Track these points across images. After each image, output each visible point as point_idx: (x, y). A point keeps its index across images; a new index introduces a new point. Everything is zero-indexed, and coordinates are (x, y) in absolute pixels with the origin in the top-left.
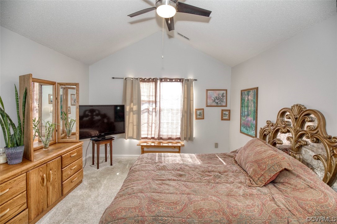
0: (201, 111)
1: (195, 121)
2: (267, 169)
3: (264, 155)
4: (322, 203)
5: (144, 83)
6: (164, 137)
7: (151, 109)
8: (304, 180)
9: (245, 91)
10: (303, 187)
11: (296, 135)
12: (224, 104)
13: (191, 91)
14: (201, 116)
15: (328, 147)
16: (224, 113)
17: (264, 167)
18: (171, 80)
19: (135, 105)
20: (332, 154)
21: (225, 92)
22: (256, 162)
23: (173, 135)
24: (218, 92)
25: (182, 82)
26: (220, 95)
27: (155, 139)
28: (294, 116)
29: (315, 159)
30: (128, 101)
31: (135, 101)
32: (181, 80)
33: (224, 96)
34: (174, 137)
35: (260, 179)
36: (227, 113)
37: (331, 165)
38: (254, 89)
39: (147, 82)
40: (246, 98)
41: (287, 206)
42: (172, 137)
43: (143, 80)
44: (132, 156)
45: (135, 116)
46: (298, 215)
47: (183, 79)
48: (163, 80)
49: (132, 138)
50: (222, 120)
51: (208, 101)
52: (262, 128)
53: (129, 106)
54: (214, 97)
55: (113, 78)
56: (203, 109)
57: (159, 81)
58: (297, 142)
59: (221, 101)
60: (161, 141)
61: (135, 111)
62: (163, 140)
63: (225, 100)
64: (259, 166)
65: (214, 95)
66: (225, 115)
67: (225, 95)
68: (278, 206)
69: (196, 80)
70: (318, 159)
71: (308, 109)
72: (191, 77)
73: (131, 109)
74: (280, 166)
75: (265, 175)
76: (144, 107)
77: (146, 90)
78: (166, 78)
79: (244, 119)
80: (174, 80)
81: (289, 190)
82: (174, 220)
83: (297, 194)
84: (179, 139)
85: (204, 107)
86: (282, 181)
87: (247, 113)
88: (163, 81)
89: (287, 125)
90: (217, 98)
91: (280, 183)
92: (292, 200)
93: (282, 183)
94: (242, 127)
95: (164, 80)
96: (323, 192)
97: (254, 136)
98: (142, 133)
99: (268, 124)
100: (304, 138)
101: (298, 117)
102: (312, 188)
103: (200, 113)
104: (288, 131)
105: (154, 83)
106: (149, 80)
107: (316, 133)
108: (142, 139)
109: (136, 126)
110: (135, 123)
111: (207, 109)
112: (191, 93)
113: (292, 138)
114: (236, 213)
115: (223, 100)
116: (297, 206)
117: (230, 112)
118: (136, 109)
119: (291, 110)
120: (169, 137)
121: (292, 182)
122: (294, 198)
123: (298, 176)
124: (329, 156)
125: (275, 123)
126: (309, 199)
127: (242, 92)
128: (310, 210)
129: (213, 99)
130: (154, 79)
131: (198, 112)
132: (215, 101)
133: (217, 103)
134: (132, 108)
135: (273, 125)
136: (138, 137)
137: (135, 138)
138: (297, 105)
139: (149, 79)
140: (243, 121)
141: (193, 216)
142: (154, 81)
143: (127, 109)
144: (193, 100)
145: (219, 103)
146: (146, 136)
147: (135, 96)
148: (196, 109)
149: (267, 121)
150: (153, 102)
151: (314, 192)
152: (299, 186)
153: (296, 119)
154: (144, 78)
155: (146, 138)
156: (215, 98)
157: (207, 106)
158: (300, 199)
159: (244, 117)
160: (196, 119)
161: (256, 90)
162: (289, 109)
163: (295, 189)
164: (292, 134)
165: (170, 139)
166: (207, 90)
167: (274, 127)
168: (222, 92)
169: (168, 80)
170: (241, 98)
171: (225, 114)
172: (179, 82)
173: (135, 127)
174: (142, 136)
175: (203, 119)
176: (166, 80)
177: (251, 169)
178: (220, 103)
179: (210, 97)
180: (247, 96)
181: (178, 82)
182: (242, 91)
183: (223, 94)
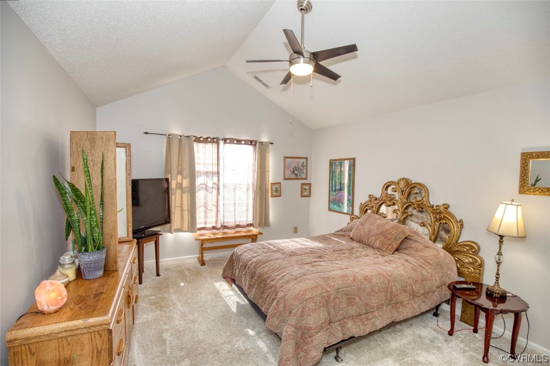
0: (277, 186)
1: (271, 201)
2: (393, 239)
3: (387, 227)
4: (437, 256)
5: (201, 145)
6: (229, 225)
7: (210, 184)
8: (421, 243)
9: (337, 162)
10: (422, 248)
11: (402, 207)
12: (304, 176)
13: (267, 159)
14: (277, 193)
15: (431, 215)
16: (304, 187)
17: (390, 237)
18: (239, 142)
19: (186, 179)
20: (435, 220)
21: (305, 160)
22: (381, 234)
23: (242, 221)
24: (297, 160)
25: (255, 145)
26: (300, 165)
27: (218, 229)
28: (401, 189)
29: (421, 226)
30: (174, 172)
31: (186, 172)
32: (251, 143)
33: (304, 166)
34: (245, 223)
35: (389, 248)
36: (307, 187)
37: (434, 229)
38: (350, 159)
39: (204, 143)
40: (338, 170)
41: (418, 263)
42: (241, 224)
43: (198, 140)
44: (179, 260)
45: (186, 196)
46: (427, 268)
47: (256, 142)
48: (228, 141)
49: (180, 230)
50: (302, 196)
51: (286, 172)
52: (363, 203)
53: (176, 181)
54: (293, 167)
55: (147, 133)
56: (280, 183)
57: (221, 143)
58: (403, 213)
59: (301, 172)
60: (226, 230)
61: (186, 187)
62: (229, 229)
63: (305, 172)
64: (385, 237)
65: (293, 163)
66: (305, 191)
67: (305, 164)
68: (412, 264)
69: (272, 143)
70: (424, 226)
71: (413, 182)
72: (264, 139)
73: (180, 186)
74: (404, 234)
75: (392, 243)
76: (199, 181)
77: (203, 154)
78: (232, 138)
79: (334, 194)
80: (243, 142)
81: (413, 252)
82: (352, 289)
83: (421, 253)
84: (251, 225)
85: (281, 180)
86: (405, 247)
87: (339, 187)
88: (228, 143)
89: (393, 198)
90: (296, 168)
91: (403, 249)
92: (419, 258)
93: (406, 249)
94: (331, 204)
95: (230, 142)
96: (435, 249)
97: (351, 213)
98: (198, 221)
99: (370, 198)
100: (410, 209)
101: (405, 190)
102: (427, 247)
103: (276, 188)
104: (394, 204)
105: (215, 145)
106: (206, 140)
107: (422, 204)
108: (198, 230)
109: (187, 211)
110: (185, 207)
111: (284, 183)
112: (267, 161)
113: (399, 210)
114: (390, 274)
115: (303, 170)
116: (424, 261)
117: (310, 187)
118: (187, 185)
119: (398, 183)
120: (237, 224)
121: (413, 246)
122: (419, 256)
123: (415, 241)
124: (433, 221)
125: (379, 197)
126: (429, 255)
127: (332, 163)
128: (432, 263)
129: (292, 170)
130: (214, 138)
131: (274, 187)
132: (294, 172)
133: (296, 175)
134: (181, 184)
135: (376, 199)
136: (192, 227)
137: (187, 230)
138: (403, 179)
139: (207, 138)
140: (333, 197)
141: (365, 282)
142: (214, 142)
143: (173, 185)
144: (269, 172)
145: (298, 174)
146: (203, 226)
147: (186, 165)
148: (272, 184)
149: (370, 195)
150: (213, 173)
151: (430, 250)
152: (419, 248)
153: (402, 191)
154: (198, 137)
155: (204, 229)
156: (294, 169)
157: (285, 179)
158: (424, 256)
159: (335, 191)
160: (272, 197)
161: (352, 161)
162: (395, 182)
163: (417, 250)
164: (399, 207)
165: (238, 226)
166: (285, 158)
167: (378, 201)
168: (302, 160)
169: (235, 142)
170: (330, 169)
171: (305, 189)
172: (250, 145)
173: (186, 213)
174: (198, 226)
175: (280, 196)
176: (232, 141)
177: (378, 242)
178: (300, 175)
179: (289, 167)
180: (339, 168)
181: (248, 144)
182: (330, 160)
183: (303, 163)
